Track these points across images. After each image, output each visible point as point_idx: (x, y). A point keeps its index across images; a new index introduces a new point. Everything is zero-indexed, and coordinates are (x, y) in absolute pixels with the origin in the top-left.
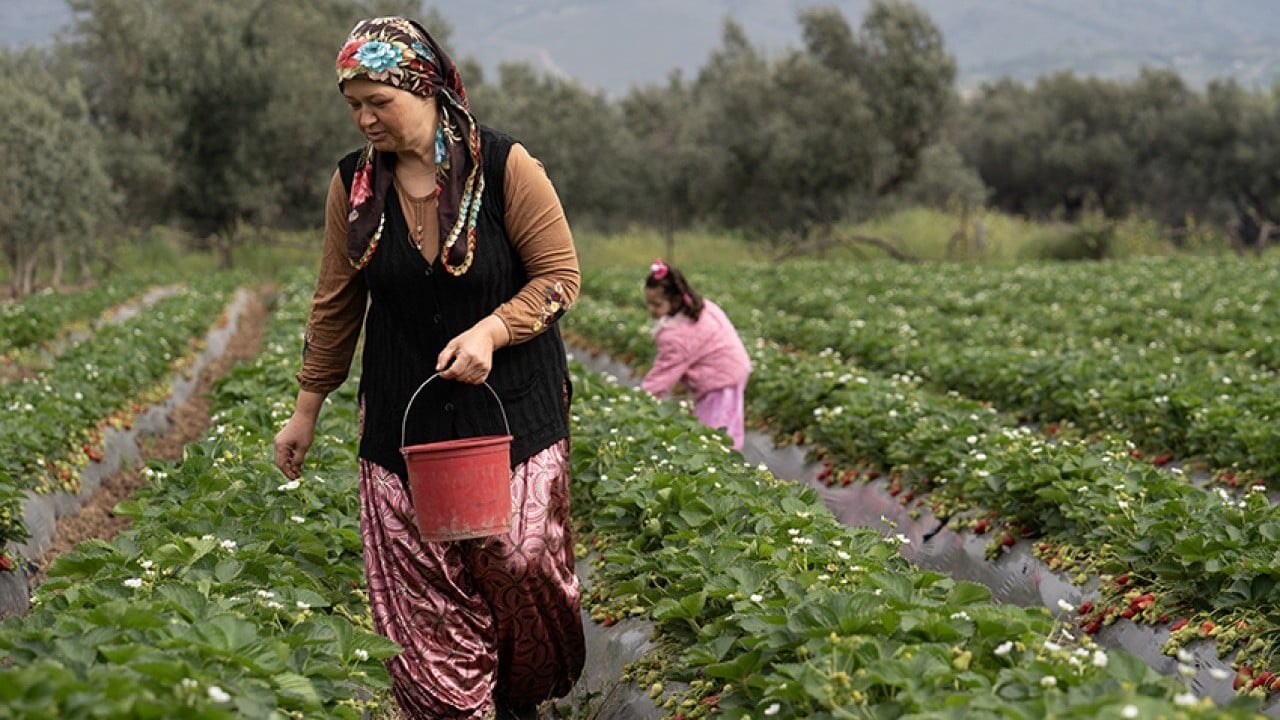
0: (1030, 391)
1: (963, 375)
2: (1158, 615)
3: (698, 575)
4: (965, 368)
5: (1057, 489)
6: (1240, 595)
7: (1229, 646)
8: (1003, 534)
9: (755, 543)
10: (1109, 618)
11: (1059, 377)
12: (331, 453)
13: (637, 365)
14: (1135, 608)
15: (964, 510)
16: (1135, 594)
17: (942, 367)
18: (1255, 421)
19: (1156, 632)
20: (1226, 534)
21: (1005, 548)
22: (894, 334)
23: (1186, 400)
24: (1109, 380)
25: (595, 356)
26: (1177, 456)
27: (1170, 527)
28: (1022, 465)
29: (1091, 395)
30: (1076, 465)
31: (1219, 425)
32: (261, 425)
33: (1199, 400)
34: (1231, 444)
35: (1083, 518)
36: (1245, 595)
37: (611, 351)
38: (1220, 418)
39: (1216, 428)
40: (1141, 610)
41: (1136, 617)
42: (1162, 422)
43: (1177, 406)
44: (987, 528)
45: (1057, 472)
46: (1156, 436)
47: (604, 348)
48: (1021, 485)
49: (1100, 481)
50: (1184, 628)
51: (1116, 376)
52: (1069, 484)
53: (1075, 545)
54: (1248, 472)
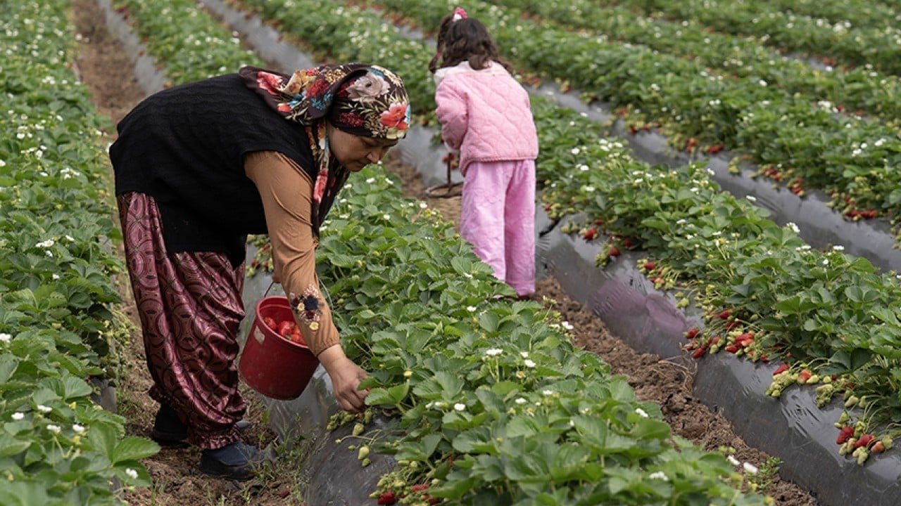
0: (602, 79)
1: (545, 56)
2: (759, 356)
3: (398, 358)
4: (546, 51)
5: (659, 219)
6: (840, 365)
7: (826, 398)
8: (611, 246)
9: (441, 324)
10: (714, 348)
11: (626, 72)
12: (73, 195)
13: (282, 31)
14: (738, 344)
15: (572, 213)
16: (738, 332)
17: (526, 48)
18: (794, 128)
19: (756, 368)
20: (819, 295)
21: (613, 258)
22: (484, 14)
23: (734, 103)
24: (665, 74)
25: (248, 17)
26: (727, 147)
27: (767, 279)
28: (625, 191)
29: (653, 89)
30: (672, 197)
31: (764, 129)
32: (11, 152)
33: (745, 103)
34: (774, 146)
35: (682, 247)
36: (845, 364)
37: (262, 17)
38: (765, 123)
39: (761, 131)
40: (744, 347)
41: (739, 352)
42: (716, 120)
43: (727, 107)
44: (595, 236)
45: (657, 203)
46: (711, 131)
47: (255, 12)
48: (626, 209)
49: (692, 211)
50: (785, 373)
51: (671, 71)
52: (668, 214)
53: (675, 268)
54: (790, 171)
